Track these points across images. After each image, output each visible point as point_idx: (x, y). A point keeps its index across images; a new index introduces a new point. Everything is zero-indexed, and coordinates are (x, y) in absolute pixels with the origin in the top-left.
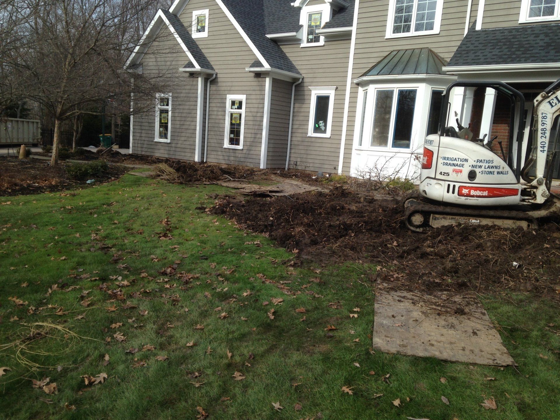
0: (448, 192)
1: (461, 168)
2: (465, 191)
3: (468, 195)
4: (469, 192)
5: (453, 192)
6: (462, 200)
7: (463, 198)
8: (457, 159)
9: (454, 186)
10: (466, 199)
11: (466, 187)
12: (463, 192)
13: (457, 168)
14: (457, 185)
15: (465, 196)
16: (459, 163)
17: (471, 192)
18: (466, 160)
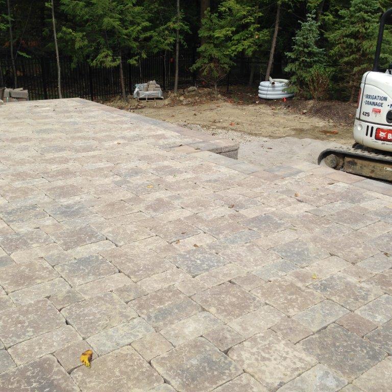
0: (367, 135)
1: (380, 108)
2: (382, 134)
3: (385, 139)
4: (387, 135)
5: (371, 136)
6: (379, 145)
7: (380, 142)
8: (377, 98)
9: (372, 128)
10: (383, 144)
11: (383, 131)
12: (380, 135)
13: (376, 107)
14: (376, 127)
15: (382, 140)
16: (378, 101)
17: (389, 137)
18: (385, 99)
